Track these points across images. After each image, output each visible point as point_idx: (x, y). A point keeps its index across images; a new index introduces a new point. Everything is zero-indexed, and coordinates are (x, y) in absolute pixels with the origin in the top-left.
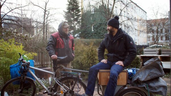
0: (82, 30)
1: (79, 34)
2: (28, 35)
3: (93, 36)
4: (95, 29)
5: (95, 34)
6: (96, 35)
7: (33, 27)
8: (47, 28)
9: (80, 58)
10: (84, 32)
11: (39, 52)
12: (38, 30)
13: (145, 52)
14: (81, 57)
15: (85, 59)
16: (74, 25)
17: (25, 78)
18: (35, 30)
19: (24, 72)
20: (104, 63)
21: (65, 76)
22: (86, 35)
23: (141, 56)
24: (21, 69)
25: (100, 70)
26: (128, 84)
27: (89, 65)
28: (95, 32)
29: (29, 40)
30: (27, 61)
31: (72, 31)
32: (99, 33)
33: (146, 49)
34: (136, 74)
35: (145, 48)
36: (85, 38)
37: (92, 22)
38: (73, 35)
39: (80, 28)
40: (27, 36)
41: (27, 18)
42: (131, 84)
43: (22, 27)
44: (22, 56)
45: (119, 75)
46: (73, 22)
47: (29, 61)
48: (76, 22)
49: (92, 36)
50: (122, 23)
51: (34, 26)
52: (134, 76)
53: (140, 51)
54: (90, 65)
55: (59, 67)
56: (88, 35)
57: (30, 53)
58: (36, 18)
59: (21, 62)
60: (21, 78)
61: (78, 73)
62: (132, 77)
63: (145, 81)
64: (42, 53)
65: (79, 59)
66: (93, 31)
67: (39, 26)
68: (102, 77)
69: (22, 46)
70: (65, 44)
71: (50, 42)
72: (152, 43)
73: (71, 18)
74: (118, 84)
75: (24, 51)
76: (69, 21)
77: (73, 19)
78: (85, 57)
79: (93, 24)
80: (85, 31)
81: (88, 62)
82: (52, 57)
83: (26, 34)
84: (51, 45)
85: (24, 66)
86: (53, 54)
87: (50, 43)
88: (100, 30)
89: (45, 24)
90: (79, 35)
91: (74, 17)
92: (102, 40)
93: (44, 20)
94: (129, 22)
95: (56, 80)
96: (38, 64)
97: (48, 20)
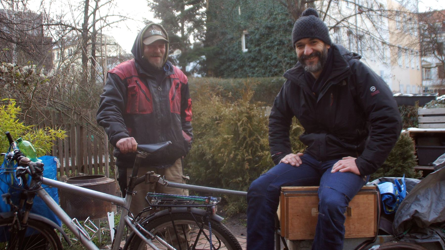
0: (212, 48)
1: (200, 63)
2: (34, 70)
3: (246, 68)
4: (251, 44)
5: (253, 60)
6: (255, 63)
7: (49, 42)
8: (94, 45)
9: (210, 144)
10: (218, 54)
11: (70, 125)
12: (67, 51)
13: (422, 120)
14: (212, 140)
15: (225, 145)
16: (183, 32)
17: (26, 219)
18: (55, 52)
19: (23, 196)
20: (293, 164)
21: (165, 207)
22: (222, 64)
23: (411, 133)
24: (13, 187)
25: (282, 188)
26: (381, 232)
27: (239, 168)
28: (252, 55)
29: (36, 85)
30: (34, 160)
31: (177, 53)
32: (267, 59)
33: (425, 108)
34: (408, 197)
35: (422, 105)
36: (219, 73)
37: (243, 23)
38: (179, 65)
39: (203, 42)
40: (30, 72)
41: (30, 14)
42: (392, 234)
43: (12, 41)
44: (15, 144)
45: (351, 205)
46: (180, 25)
47: (40, 161)
48: (190, 24)
49: (242, 67)
50: (340, 25)
51: (51, 39)
52: (400, 206)
53: (406, 115)
54: (243, 166)
55: (144, 180)
56: (229, 66)
57: (41, 131)
58: (59, 14)
59: (12, 164)
60: (12, 217)
61: (209, 199)
62: (394, 207)
63: (439, 221)
64: (81, 128)
65: (206, 147)
66: (245, 50)
67: (69, 39)
68: (290, 211)
69: (16, 106)
70: (157, 100)
71: (108, 94)
72: (438, 86)
73: (175, 12)
74: (346, 235)
75: (21, 125)
76: (166, 22)
77: (179, 13)
78: (225, 139)
79: (245, 28)
80: (221, 54)
81: (237, 155)
82: (121, 144)
83: (27, 67)
84: (114, 107)
85: (23, 176)
86: (123, 134)
87: (107, 98)
88: (268, 47)
89: (88, 31)
90: (199, 66)
91: (183, 8)
92: (275, 79)
93: (86, 18)
94: (362, 21)
95: (132, 222)
96: (67, 163)
97: (96, 19)
